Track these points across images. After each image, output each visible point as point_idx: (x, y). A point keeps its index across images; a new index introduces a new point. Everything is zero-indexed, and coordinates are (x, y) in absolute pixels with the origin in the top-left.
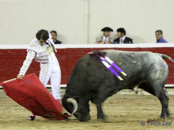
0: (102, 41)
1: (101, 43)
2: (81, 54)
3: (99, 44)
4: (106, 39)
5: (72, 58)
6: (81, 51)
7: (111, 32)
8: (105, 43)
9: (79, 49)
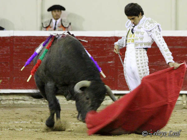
0: (51, 26)
1: (49, 28)
2: (32, 45)
3: (46, 30)
4: (56, 22)
5: (19, 50)
6: (32, 41)
7: (63, 11)
8: (55, 29)
9: (29, 38)
